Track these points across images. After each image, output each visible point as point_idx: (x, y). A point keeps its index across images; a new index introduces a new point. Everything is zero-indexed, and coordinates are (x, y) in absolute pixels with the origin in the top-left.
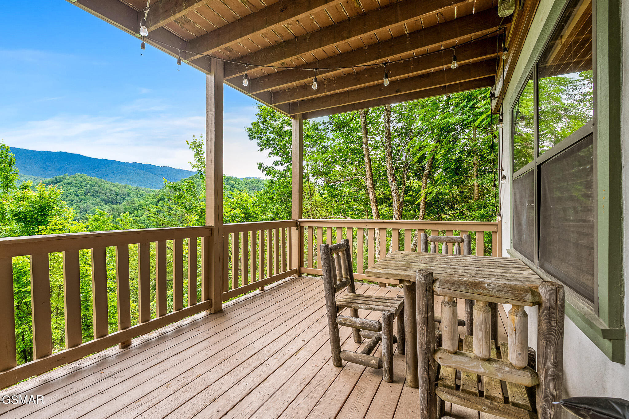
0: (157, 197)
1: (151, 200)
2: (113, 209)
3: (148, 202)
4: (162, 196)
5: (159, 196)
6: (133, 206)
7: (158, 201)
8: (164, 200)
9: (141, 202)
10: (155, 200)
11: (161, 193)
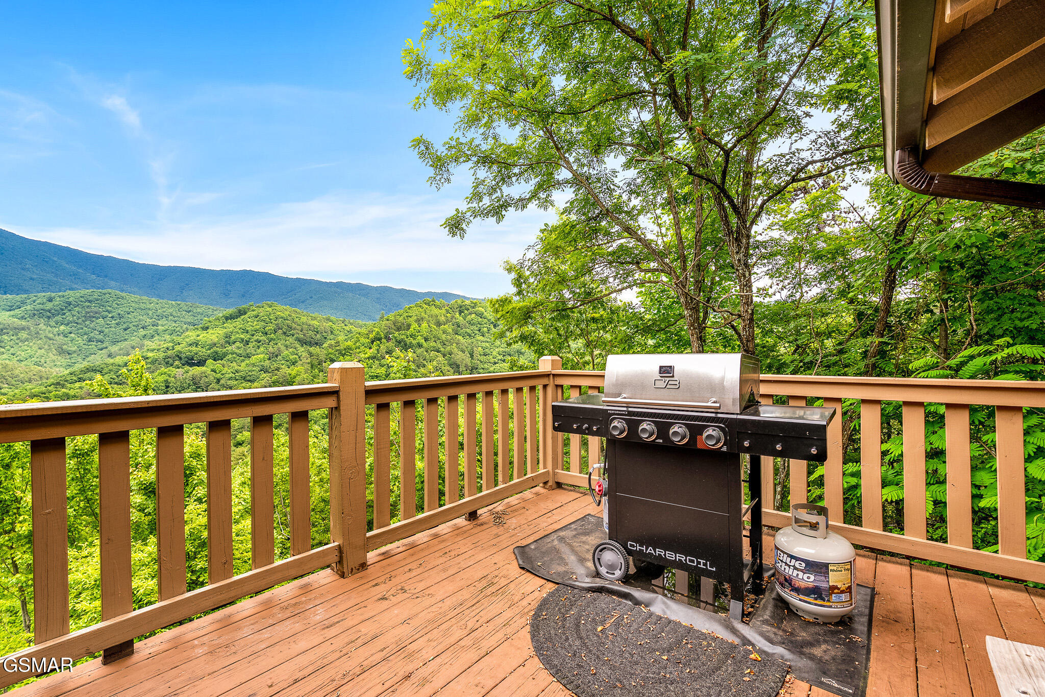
0: (371, 336)
1: (362, 340)
2: (311, 355)
3: (358, 344)
4: (378, 333)
5: (374, 333)
6: (337, 350)
7: (372, 342)
8: (380, 339)
9: (349, 343)
10: (367, 340)
11: (376, 330)
